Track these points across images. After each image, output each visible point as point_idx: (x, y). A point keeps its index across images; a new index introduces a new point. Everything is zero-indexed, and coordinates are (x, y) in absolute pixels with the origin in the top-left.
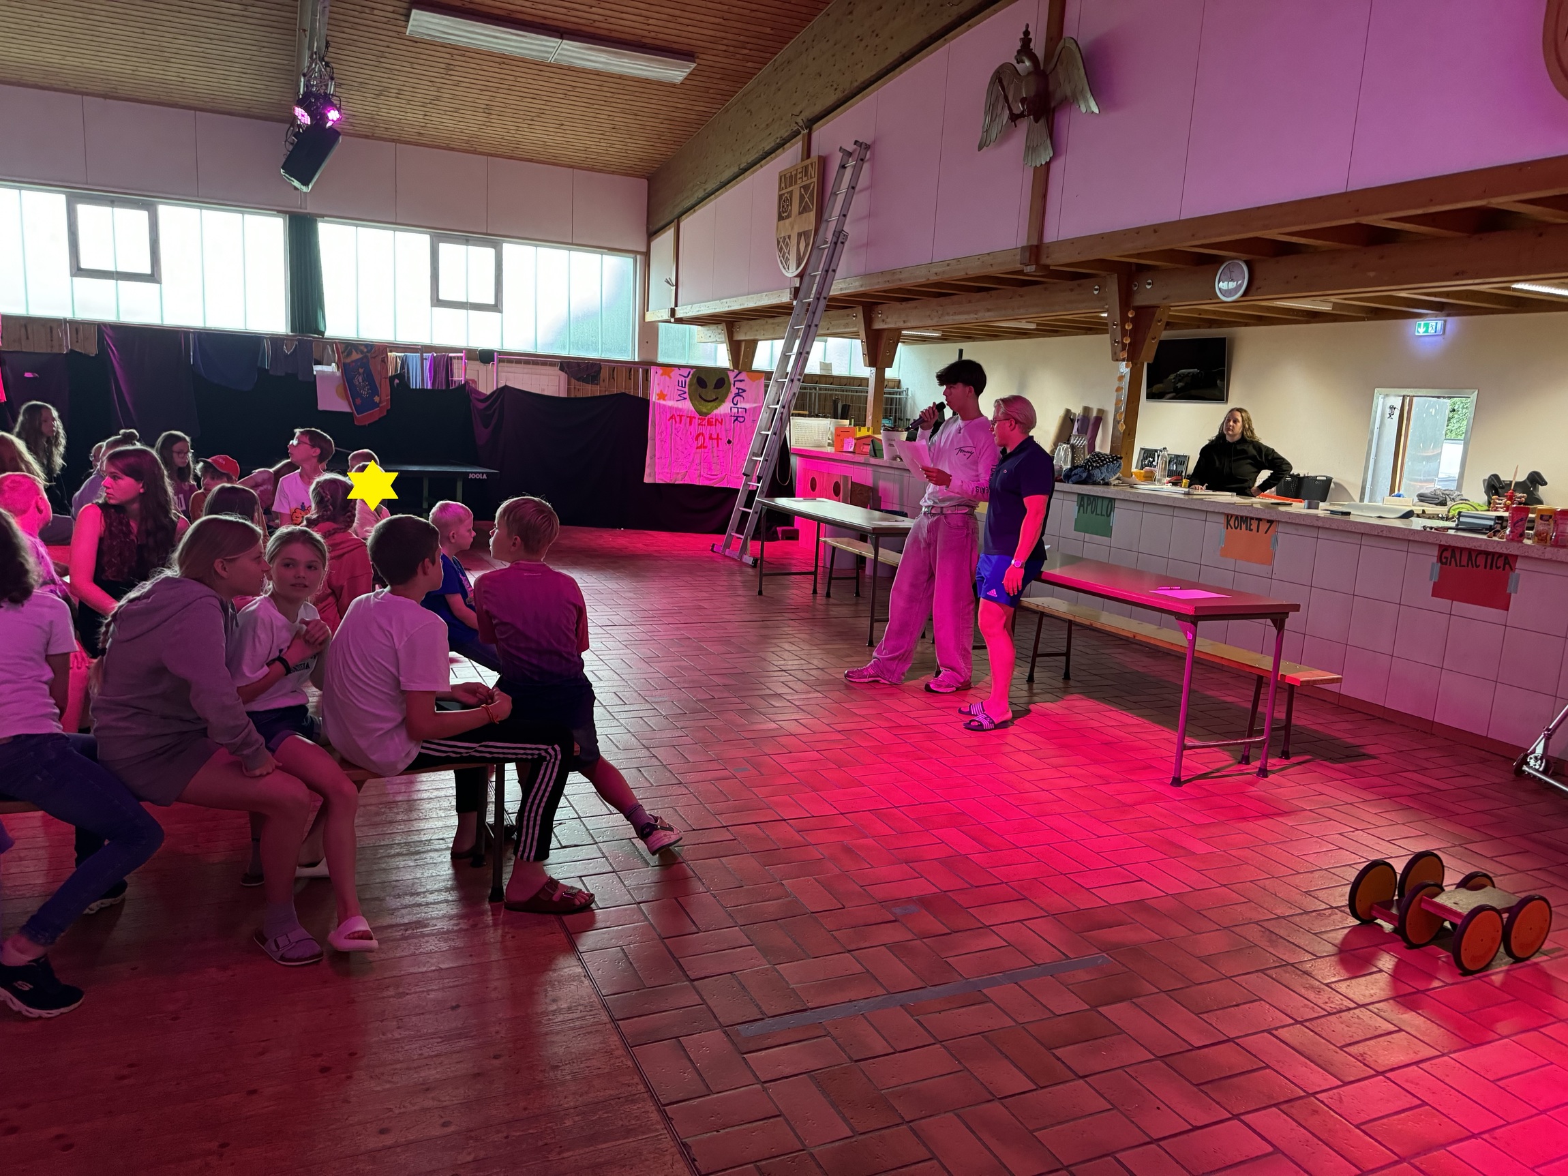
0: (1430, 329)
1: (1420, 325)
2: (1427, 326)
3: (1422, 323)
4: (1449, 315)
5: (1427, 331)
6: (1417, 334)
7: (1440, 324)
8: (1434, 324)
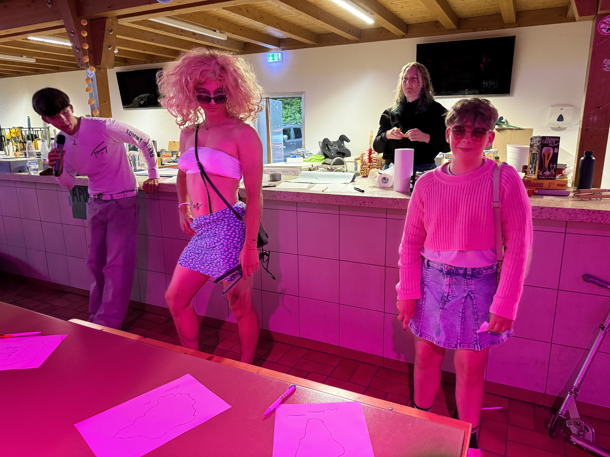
0: (275, 58)
1: (269, 56)
2: (273, 56)
3: (270, 54)
4: (283, 49)
5: (273, 59)
6: (269, 61)
7: (280, 54)
8: (277, 55)
